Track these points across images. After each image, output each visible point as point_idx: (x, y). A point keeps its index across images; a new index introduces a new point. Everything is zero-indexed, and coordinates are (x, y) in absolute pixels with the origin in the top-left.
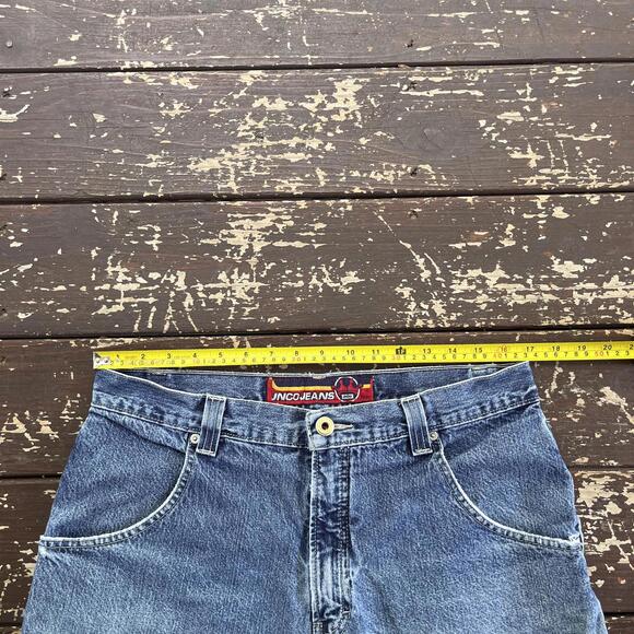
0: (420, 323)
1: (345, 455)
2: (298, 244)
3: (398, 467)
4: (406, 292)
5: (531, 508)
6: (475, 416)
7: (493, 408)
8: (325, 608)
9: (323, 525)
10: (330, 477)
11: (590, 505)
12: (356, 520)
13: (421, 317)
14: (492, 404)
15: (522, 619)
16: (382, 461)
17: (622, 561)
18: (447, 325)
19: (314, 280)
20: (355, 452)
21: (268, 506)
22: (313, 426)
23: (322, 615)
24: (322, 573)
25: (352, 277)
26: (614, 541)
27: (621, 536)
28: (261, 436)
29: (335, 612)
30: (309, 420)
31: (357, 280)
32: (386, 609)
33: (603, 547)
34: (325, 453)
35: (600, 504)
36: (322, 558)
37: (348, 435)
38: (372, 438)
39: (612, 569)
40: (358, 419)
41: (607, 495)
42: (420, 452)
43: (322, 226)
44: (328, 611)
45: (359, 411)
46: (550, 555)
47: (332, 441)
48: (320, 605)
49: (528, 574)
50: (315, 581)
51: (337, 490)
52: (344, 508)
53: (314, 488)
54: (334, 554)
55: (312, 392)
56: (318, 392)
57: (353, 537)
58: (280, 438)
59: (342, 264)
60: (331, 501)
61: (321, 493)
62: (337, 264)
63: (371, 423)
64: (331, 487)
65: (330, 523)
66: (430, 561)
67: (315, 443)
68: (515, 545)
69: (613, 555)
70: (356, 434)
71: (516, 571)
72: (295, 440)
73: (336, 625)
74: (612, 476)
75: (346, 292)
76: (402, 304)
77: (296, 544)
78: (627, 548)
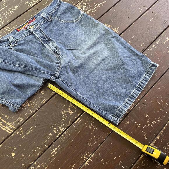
0: (33, 5)
1: (38, 28)
2: (3, 9)
3: (49, 25)
4: (27, 3)
5: (74, 16)
6: (54, 10)
7: (56, 7)
8: (54, 50)
9: (44, 40)
10: (39, 33)
11: (81, 9)
12: (49, 36)
13: (32, 4)
14: (55, 7)
15: (86, 31)
16: (46, 25)
17: (92, 12)
18: (37, 2)
19: (10, 11)
20: (40, 27)
21: (33, 45)
22: (29, 28)
23: (55, 52)
24: (49, 46)
25: (16, 7)
26: (88, 11)
27: (89, 9)
28: (22, 37)
29: (56, 49)
30: (28, 28)
31: (17, 6)
32: (65, 45)
33: (88, 12)
34: (35, 30)
35: (82, 8)
36: (48, 44)
37: (36, 25)
38: (41, 23)
39: (92, 14)
40: (36, 22)
41: (82, 6)
42: (50, 20)
43: (5, 4)
44: (55, 50)
45: (35, 21)
46: (82, 18)
47: (34, 28)
48: (53, 51)
49: (82, 25)
50: (49, 48)
51: (41, 34)
52: (45, 36)
53: (37, 36)
54: (49, 43)
55: (26, 26)
56: (27, 25)
57: (50, 38)
58: (26, 34)
59: (13, 6)
60: (42, 36)
61: (39, 35)
62: (12, 7)
63: (39, 21)
64: (40, 34)
65: (45, 39)
66: (65, 33)
67: (32, 30)
68: (76, 22)
69: (90, 12)
70: (38, 24)
71: (80, 26)
72: (29, 33)
73: (58, 51)
74: (80, 3)
75: (17, 9)
76: (28, 4)
77: (42, 46)
78: (91, 10)
